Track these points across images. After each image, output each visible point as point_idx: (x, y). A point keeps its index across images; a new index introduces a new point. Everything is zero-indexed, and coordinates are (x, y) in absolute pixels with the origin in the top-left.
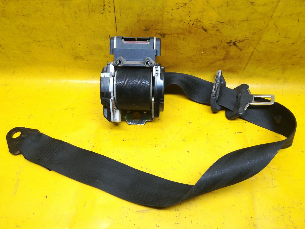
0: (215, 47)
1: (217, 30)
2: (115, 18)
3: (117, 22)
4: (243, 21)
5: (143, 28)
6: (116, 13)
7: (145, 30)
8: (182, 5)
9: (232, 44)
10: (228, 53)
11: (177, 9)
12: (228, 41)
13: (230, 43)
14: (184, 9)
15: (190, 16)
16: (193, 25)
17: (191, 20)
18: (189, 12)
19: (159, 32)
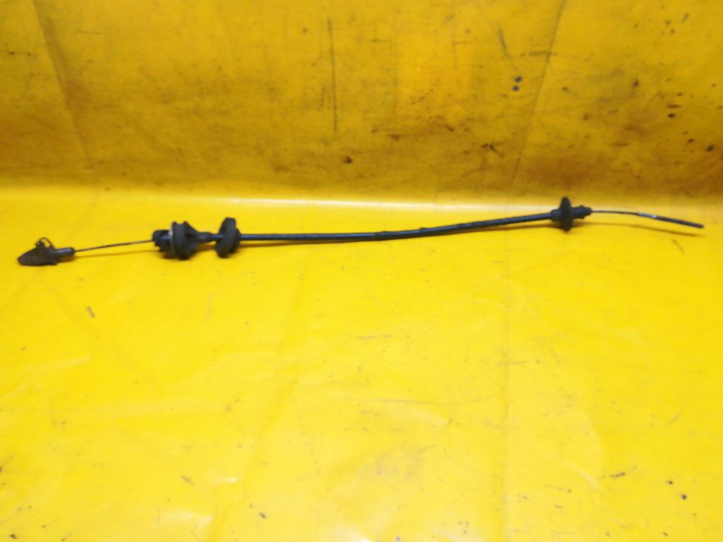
0: (467, 153)
1: (466, 130)
2: (334, 116)
3: (337, 121)
4: (498, 117)
5: (370, 128)
6: (336, 109)
7: (373, 132)
8: (419, 99)
9: (488, 148)
10: (485, 159)
11: (413, 104)
12: (483, 143)
13: (485, 146)
14: (421, 104)
15: (429, 112)
16: (434, 123)
17: (431, 117)
18: (428, 107)
19: (391, 133)
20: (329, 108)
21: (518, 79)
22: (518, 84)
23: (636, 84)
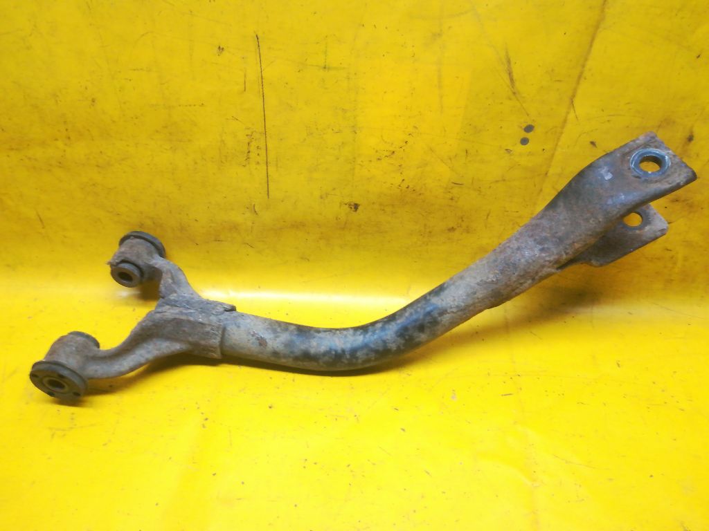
1: (452, 199)
3: (269, 181)
4: (497, 181)
5: (318, 193)
6: (268, 165)
7: (321, 198)
8: (387, 154)
11: (379, 162)
14: (390, 161)
15: (401, 173)
16: (407, 188)
17: (403, 180)
19: (347, 200)
20: (258, 163)
21: (529, 129)
22: (529, 135)
23: (690, 139)
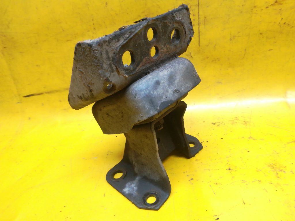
2: (198, 31)
3: (200, 35)
6: (200, 24)
7: (231, 40)
8: (273, 3)
11: (267, 9)
14: (274, 7)
15: (281, 14)
16: (284, 24)
17: (282, 19)
18: (280, 10)
20: (194, 25)
